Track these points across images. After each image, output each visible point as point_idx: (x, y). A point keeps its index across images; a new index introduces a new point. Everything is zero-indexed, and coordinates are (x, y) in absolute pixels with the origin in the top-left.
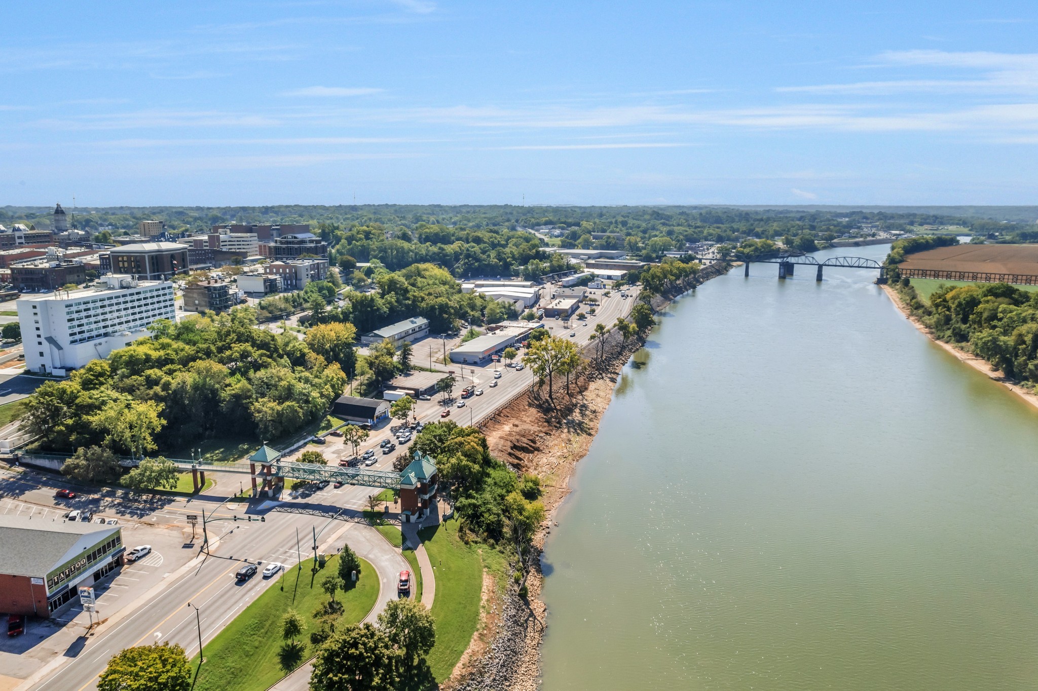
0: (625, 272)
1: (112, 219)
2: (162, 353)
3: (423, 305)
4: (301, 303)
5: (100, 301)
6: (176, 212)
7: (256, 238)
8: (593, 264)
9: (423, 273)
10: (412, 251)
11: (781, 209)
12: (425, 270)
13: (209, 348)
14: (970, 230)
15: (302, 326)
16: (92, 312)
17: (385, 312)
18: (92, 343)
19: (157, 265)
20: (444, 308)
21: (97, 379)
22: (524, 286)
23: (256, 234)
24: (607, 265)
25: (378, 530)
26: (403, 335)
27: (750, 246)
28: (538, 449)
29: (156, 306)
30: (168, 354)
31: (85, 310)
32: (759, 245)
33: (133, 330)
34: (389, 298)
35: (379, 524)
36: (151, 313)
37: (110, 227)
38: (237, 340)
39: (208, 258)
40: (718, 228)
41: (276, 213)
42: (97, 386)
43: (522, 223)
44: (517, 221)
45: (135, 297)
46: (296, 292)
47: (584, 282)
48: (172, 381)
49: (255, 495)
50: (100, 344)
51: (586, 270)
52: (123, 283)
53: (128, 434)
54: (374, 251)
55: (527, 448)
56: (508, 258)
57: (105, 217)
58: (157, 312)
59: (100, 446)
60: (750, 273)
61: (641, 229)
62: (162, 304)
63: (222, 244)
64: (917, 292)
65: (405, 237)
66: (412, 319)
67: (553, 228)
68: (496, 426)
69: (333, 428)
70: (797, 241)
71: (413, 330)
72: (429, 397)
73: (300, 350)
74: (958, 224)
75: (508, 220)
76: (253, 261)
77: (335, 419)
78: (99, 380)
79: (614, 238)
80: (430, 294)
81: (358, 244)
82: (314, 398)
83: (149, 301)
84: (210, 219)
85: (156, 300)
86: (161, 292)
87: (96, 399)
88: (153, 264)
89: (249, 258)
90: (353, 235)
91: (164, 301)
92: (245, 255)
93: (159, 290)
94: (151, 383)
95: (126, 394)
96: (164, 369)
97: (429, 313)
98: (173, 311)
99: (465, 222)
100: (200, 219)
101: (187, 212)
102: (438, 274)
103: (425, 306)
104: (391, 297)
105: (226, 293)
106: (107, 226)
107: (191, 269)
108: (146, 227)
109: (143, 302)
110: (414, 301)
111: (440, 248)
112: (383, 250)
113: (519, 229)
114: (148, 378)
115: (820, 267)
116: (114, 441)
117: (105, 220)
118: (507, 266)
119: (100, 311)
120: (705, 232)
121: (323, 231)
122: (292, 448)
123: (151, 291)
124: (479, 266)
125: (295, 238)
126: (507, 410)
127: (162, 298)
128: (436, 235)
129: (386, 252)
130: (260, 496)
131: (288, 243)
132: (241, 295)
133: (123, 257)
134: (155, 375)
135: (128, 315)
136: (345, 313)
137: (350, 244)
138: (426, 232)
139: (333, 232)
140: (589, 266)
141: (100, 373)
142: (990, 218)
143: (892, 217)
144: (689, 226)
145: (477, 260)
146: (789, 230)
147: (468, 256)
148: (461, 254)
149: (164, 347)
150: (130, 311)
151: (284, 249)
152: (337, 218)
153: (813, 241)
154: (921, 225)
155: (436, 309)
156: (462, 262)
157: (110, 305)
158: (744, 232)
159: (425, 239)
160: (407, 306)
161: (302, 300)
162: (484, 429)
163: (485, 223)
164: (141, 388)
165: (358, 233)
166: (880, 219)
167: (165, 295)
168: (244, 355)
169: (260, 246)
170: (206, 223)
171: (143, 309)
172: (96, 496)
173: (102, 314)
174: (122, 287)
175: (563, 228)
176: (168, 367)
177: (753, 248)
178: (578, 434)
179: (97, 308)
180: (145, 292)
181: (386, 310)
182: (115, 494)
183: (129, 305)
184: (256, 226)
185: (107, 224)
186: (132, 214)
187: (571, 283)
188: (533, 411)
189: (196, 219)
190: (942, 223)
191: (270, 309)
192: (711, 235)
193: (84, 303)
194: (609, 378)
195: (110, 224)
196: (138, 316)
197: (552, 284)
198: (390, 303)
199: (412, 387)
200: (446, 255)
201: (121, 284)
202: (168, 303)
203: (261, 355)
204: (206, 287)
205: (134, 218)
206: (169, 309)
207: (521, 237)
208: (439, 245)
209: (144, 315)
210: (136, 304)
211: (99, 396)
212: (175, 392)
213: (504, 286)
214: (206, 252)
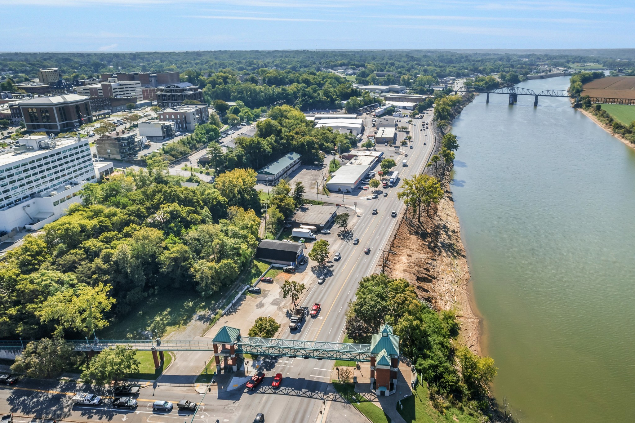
0: (414, 104)
1: (11, 65)
2: (95, 221)
3: (294, 142)
4: (195, 144)
5: (23, 165)
6: (63, 59)
7: (140, 85)
8: (389, 98)
9: (285, 113)
10: (262, 92)
11: (483, 52)
12: (285, 111)
13: (138, 210)
14: (604, 66)
15: (204, 167)
16: (16, 178)
17: (269, 152)
18: (20, 206)
19: (65, 115)
20: (311, 144)
21: (35, 259)
22: (351, 118)
23: (139, 82)
24: (400, 98)
25: (357, 409)
26: (286, 170)
27: (482, 81)
28: (434, 278)
29: (76, 162)
30: (101, 222)
31: (9, 176)
32: (487, 80)
33: (58, 187)
34: (269, 140)
35: (355, 401)
36: (72, 170)
37: (11, 72)
38: (164, 200)
39: (106, 105)
40: (454, 67)
41: (142, 59)
42: (37, 266)
43: (324, 65)
44: (320, 63)
45: (56, 157)
46: (189, 135)
47: (389, 112)
48: (112, 251)
49: (219, 371)
50: (28, 206)
51: (387, 102)
52: (42, 144)
53: (78, 320)
54: (234, 92)
55: (426, 278)
56: (334, 95)
57: (5, 63)
58: (77, 167)
59: (51, 337)
60: (489, 101)
61: (406, 68)
62: (81, 160)
63: (113, 91)
64: (611, 115)
65: (253, 81)
66: (289, 155)
67: (346, 69)
68: (396, 258)
69: (263, 274)
70: (508, 76)
71: (291, 164)
72: (329, 231)
73: (216, 198)
74: (594, 62)
75: (314, 63)
76: (142, 105)
77: (261, 264)
78: (37, 259)
79: (392, 76)
80: (297, 133)
81: (220, 87)
82: (243, 251)
83: (69, 159)
84: (92, 65)
85: (75, 157)
86: (79, 150)
87: (38, 284)
88: (61, 114)
89: (138, 103)
90: (214, 80)
91: (82, 157)
92: (135, 100)
93: (77, 148)
94: (91, 255)
95: (69, 273)
96: (101, 237)
97: (300, 149)
98: (92, 164)
99: (285, 65)
100: (85, 65)
101: (72, 58)
102: (298, 115)
103: (296, 143)
104: (272, 138)
105: (133, 142)
106: (8, 71)
107: (94, 116)
108: (44, 75)
109: (63, 161)
110: (287, 140)
111: (283, 89)
112: (240, 92)
113: (323, 69)
114: (87, 251)
115: (537, 96)
116: (64, 329)
117: (5, 66)
118: (333, 101)
119: (23, 175)
120: (448, 70)
121: (190, 77)
122: (234, 301)
123: (69, 150)
124: (313, 102)
125: (177, 87)
126: (396, 240)
127: (80, 155)
128: (276, 78)
129: (242, 93)
130: (225, 372)
131: (171, 91)
132: (146, 141)
133: (32, 109)
134: (94, 246)
135: (51, 174)
136: (238, 155)
137: (214, 87)
138: (268, 76)
139: (197, 77)
140: (387, 99)
141: (37, 252)
142: (611, 58)
143: (555, 58)
144: (435, 66)
145: (311, 97)
146: (499, 69)
147: (304, 95)
148: (298, 93)
149: (97, 213)
150: (53, 171)
151: (169, 96)
152: (191, 63)
153: (517, 76)
154: (573, 63)
155: (305, 146)
156: (301, 99)
157: (32, 168)
158: (471, 70)
159: (270, 82)
160: (283, 144)
161: (195, 142)
162: (388, 263)
163: (298, 65)
164: (83, 263)
165: (218, 78)
166: (548, 59)
167: (82, 151)
168: (174, 215)
169: (143, 91)
170: (90, 68)
171: (65, 166)
172: (55, 392)
173: (26, 177)
174: (41, 148)
175: (353, 69)
176: (105, 235)
177: (484, 82)
178: (455, 257)
179: (20, 173)
180: (64, 152)
181: (270, 150)
182: (75, 386)
183: (51, 165)
184: (137, 74)
185: (7, 69)
186: (26, 60)
187: (380, 113)
188: (414, 237)
189: (81, 66)
190: (585, 62)
191: (173, 153)
192: (451, 72)
193: (7, 170)
194: (448, 197)
195: (10, 69)
196: (60, 174)
197: (367, 114)
198: (271, 144)
199: (313, 222)
200: (288, 94)
201: (40, 145)
202: (87, 158)
203: (189, 212)
204: (116, 139)
205: (30, 64)
206: (88, 163)
207: (332, 77)
208: (281, 86)
209: (66, 172)
210: (57, 163)
211: (40, 280)
212: (116, 263)
213: (336, 118)
214: (103, 101)
